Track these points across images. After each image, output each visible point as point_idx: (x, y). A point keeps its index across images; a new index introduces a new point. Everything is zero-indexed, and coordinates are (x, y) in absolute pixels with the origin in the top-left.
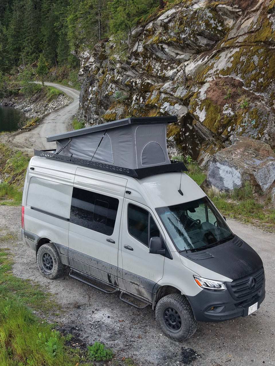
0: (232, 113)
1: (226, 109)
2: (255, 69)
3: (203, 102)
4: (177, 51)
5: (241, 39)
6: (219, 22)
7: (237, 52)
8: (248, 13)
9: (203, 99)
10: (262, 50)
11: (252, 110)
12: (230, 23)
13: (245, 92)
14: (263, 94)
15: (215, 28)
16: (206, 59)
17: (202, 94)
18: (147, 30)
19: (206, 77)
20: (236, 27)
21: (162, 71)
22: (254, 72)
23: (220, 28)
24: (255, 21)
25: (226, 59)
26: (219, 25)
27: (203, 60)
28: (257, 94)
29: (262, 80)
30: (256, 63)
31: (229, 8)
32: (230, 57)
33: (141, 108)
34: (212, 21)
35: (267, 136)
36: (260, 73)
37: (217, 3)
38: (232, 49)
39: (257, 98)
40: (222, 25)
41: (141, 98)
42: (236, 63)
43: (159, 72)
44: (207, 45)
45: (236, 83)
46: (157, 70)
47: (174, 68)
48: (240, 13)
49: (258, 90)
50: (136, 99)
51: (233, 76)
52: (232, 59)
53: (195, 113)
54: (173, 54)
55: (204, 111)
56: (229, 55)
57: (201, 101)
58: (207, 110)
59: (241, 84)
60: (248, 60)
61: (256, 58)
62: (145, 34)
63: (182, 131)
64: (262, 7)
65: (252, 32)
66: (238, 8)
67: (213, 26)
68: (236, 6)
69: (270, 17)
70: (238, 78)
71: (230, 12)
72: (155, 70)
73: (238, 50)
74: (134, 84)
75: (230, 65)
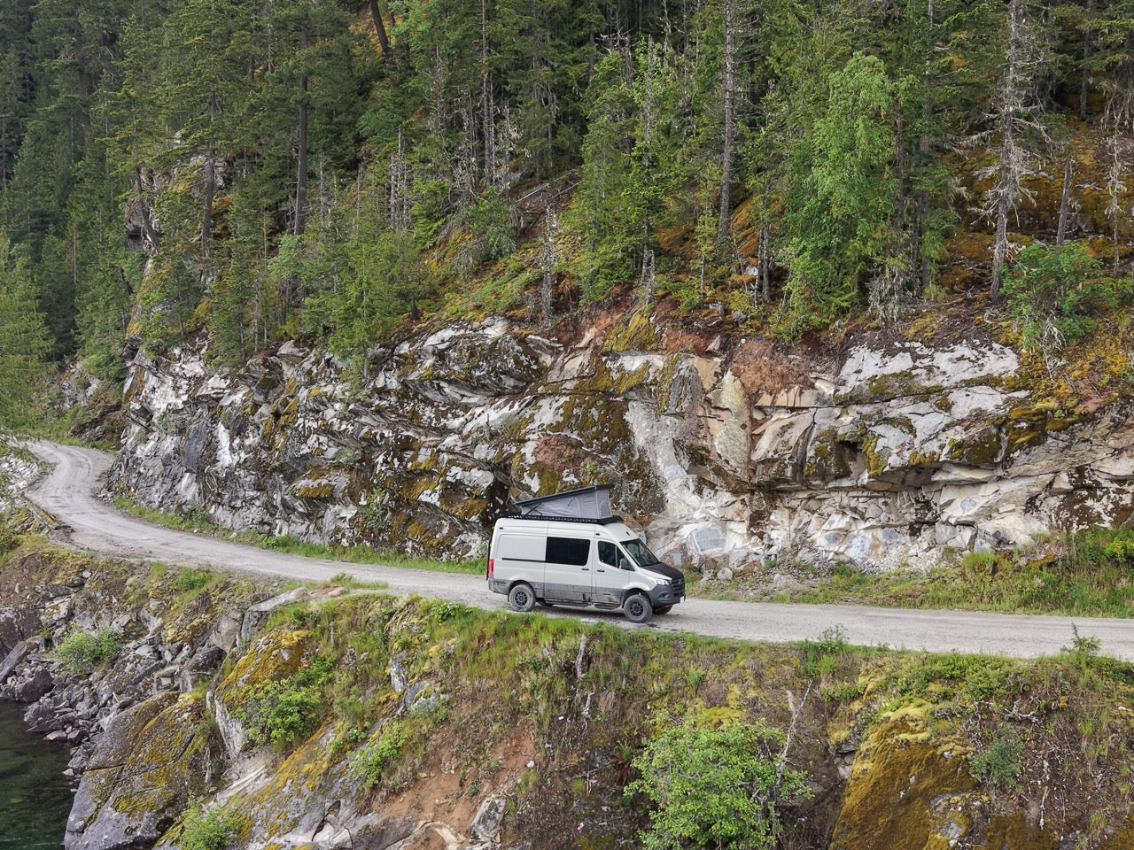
0: (576, 481)
1: (568, 476)
2: (595, 424)
3: (533, 466)
4: (462, 392)
5: (569, 385)
6: (532, 358)
7: (566, 402)
8: (572, 350)
9: (532, 462)
10: (601, 402)
11: (601, 476)
12: (547, 360)
13: (587, 454)
14: (610, 457)
15: (528, 367)
16: (516, 407)
17: (528, 456)
18: (399, 356)
19: (526, 433)
20: (558, 367)
21: (438, 419)
22: (594, 429)
23: (535, 367)
24: (586, 363)
25: (553, 410)
26: (532, 363)
27: (511, 407)
28: (603, 456)
29: (606, 438)
30: (596, 418)
31: (545, 341)
32: (558, 408)
33: (400, 476)
34: (523, 358)
35: (623, 506)
36: (602, 430)
37: (525, 332)
38: (557, 398)
39: (603, 462)
40: (537, 362)
41: (396, 460)
42: (568, 415)
43: (434, 422)
44: (514, 387)
45: (574, 442)
46: (429, 417)
47: (458, 416)
48: (562, 349)
49: (603, 452)
50: (385, 461)
51: (567, 433)
52: (561, 411)
53: (523, 482)
54: (457, 396)
55: (536, 477)
56: (555, 405)
57: (529, 465)
58: (540, 477)
59: (580, 445)
60: (585, 414)
61: (594, 411)
62: (397, 361)
63: (489, 507)
64: (592, 345)
65: (584, 377)
66: (558, 342)
67: (525, 363)
68: (554, 339)
69: (606, 361)
70: (574, 437)
71: (548, 346)
72: (425, 418)
73: (567, 399)
74: (378, 437)
75: (561, 419)
